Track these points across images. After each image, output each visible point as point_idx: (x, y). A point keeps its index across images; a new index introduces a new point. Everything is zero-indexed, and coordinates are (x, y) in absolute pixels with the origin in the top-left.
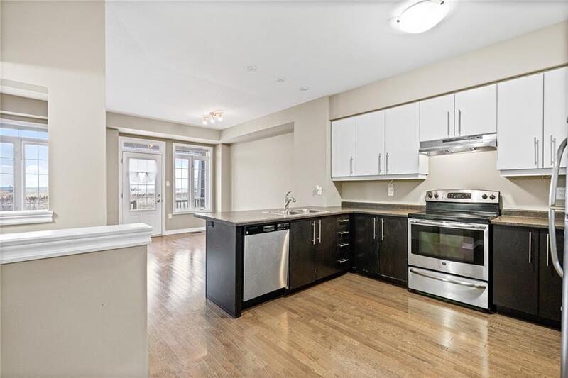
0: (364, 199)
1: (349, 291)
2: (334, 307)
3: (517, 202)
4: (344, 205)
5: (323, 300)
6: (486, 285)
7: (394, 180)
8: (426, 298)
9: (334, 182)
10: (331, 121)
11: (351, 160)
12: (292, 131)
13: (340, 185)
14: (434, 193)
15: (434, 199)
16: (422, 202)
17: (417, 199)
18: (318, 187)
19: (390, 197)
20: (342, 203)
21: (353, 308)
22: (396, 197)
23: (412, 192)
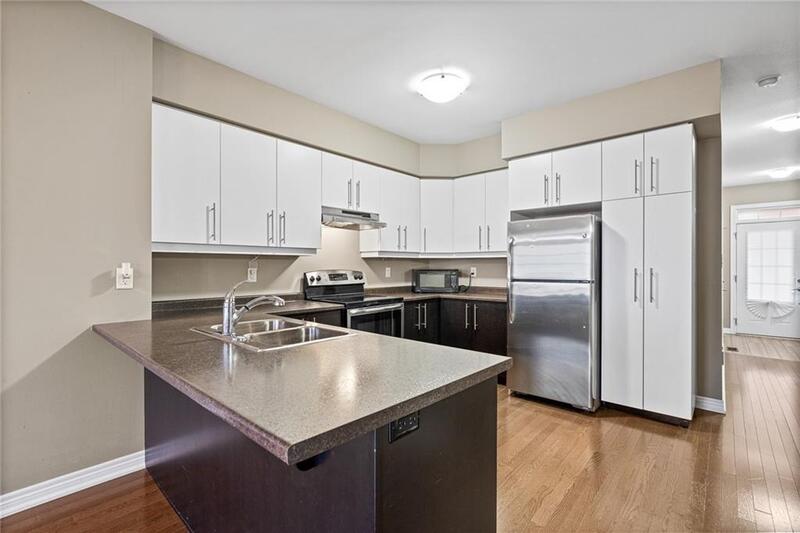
3: (370, 281)
9: (153, 254)
10: (154, 100)
14: (315, 275)
19: (250, 285)
23: (283, 275)
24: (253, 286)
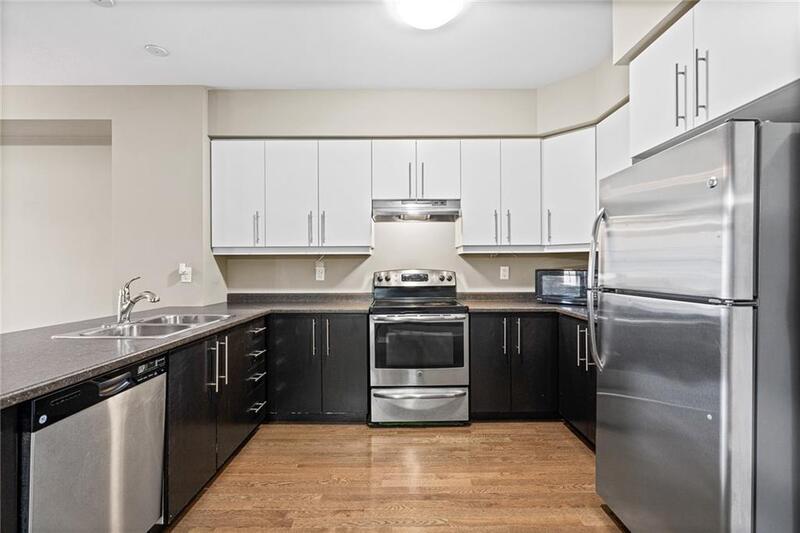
0: (273, 287)
1: (288, 464)
2: (283, 514)
3: (470, 283)
4: (234, 301)
5: (248, 507)
6: (466, 390)
7: (325, 255)
8: (398, 429)
9: (215, 256)
10: (212, 138)
11: (257, 217)
12: (106, 140)
13: (225, 261)
14: (383, 275)
15: (384, 283)
16: (366, 288)
17: (359, 284)
18: (183, 268)
19: (319, 282)
20: (229, 296)
21: (318, 497)
22: (327, 283)
23: (352, 275)
24: (320, 284)
